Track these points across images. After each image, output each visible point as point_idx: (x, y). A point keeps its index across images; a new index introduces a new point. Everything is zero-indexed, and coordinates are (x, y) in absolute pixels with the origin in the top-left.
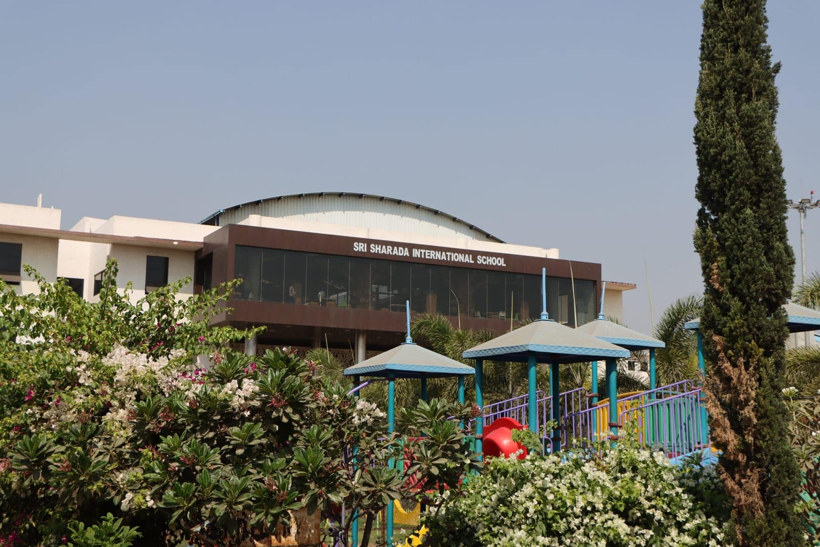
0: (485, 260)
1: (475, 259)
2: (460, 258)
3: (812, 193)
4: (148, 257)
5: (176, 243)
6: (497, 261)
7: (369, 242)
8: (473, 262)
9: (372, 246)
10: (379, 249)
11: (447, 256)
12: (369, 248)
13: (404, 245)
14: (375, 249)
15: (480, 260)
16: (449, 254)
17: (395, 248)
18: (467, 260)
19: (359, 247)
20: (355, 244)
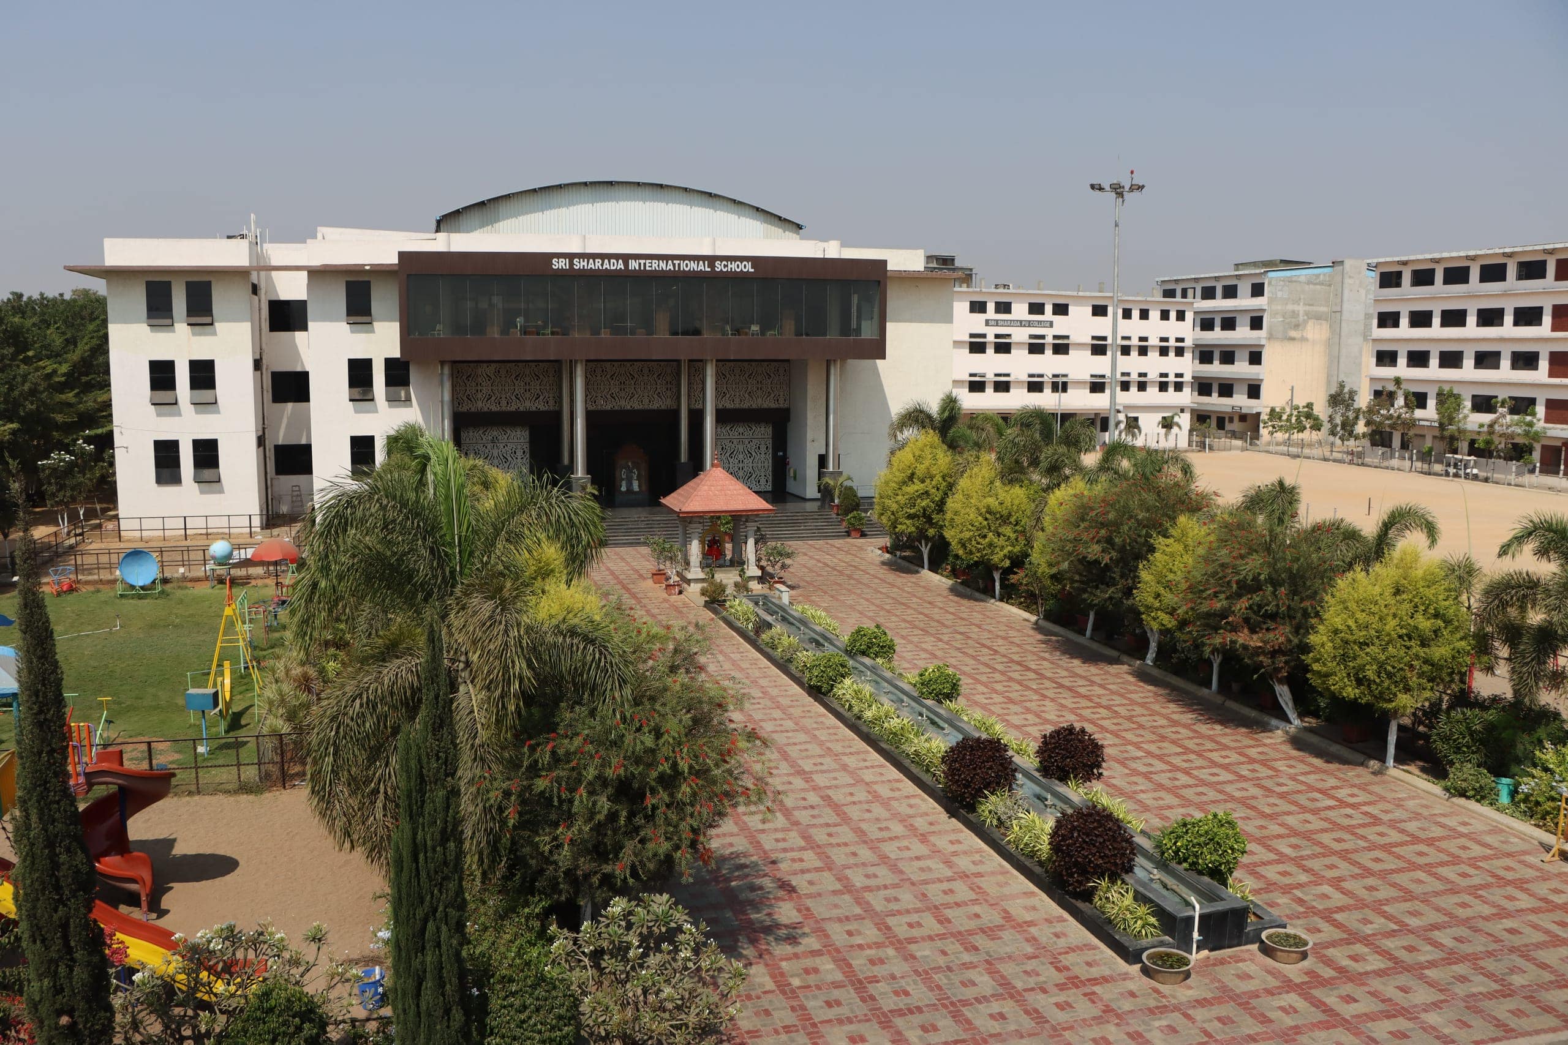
0: (725, 266)
1: (712, 265)
2: (693, 266)
3: (1132, 172)
4: (347, 282)
5: (367, 268)
6: (742, 266)
7: (571, 256)
8: (708, 269)
9: (576, 261)
10: (585, 263)
11: (674, 265)
12: (571, 264)
13: (617, 257)
14: (579, 264)
15: (719, 266)
16: (677, 262)
17: (606, 261)
18: (701, 267)
19: (559, 264)
20: (554, 261)
